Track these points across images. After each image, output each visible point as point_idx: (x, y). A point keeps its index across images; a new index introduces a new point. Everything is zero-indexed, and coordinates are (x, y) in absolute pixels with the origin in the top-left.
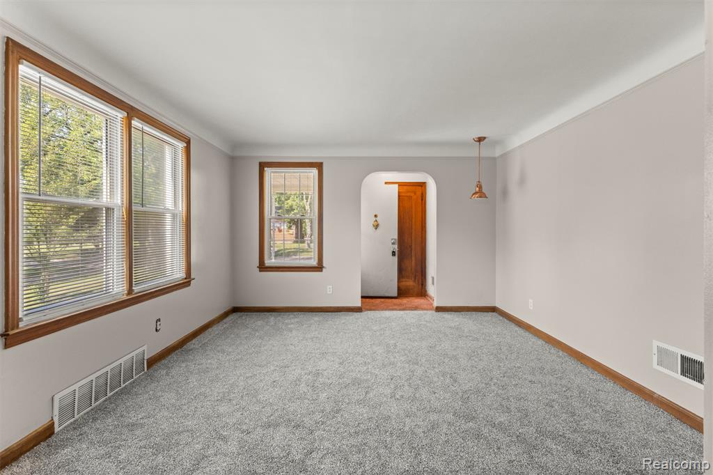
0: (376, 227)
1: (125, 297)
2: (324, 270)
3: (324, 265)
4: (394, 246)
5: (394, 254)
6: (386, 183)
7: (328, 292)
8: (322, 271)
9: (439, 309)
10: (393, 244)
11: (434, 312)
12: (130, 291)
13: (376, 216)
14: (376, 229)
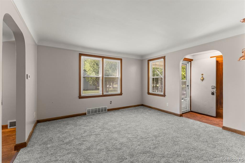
0: (203, 80)
1: (102, 95)
2: (166, 96)
3: (166, 95)
4: (213, 90)
5: (213, 94)
6: (211, 57)
7: (167, 105)
8: (165, 97)
9: (224, 128)
10: (213, 88)
11: (221, 128)
12: (103, 94)
13: (202, 75)
14: (202, 81)
